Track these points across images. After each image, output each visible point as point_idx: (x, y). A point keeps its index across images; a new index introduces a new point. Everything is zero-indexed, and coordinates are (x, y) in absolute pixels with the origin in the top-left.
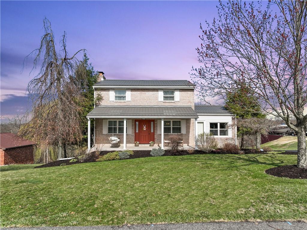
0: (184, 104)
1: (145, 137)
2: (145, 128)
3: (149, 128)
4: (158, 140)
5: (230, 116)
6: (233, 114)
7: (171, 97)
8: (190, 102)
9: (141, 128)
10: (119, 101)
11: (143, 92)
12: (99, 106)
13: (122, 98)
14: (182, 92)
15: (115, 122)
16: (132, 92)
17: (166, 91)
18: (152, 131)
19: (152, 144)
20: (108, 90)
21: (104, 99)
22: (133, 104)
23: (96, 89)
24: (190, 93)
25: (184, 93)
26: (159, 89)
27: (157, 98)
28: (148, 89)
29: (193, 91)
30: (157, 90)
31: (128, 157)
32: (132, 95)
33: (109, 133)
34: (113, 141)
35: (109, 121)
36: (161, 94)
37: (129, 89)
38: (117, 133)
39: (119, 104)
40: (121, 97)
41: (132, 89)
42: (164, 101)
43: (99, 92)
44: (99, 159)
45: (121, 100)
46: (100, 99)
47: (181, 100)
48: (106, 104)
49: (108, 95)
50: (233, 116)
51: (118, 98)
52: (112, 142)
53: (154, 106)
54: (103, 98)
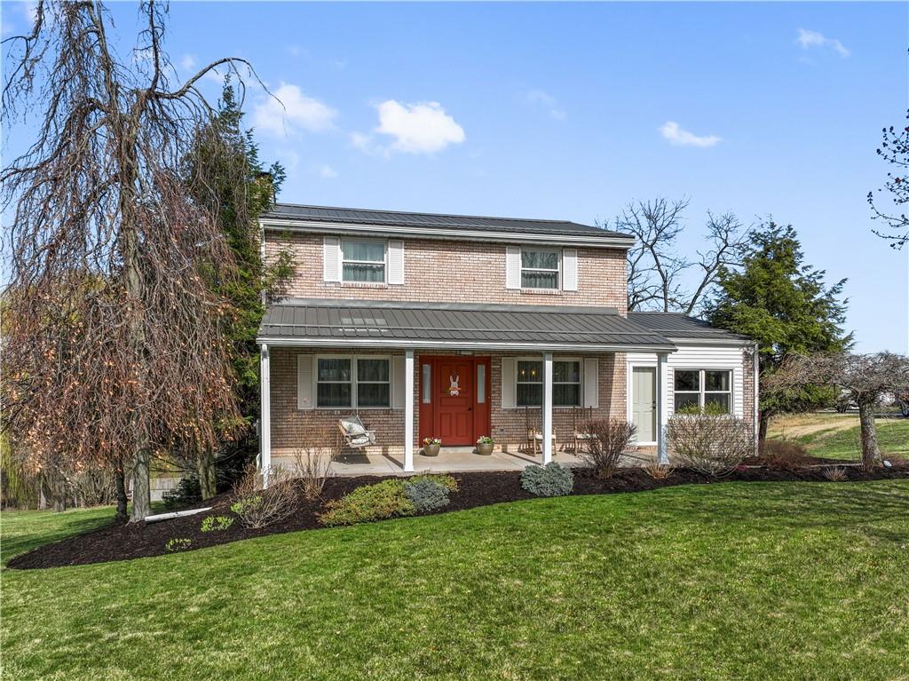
0: (592, 304)
1: (457, 419)
2: (454, 389)
3: (469, 386)
4: (502, 430)
5: (738, 349)
6: (748, 342)
7: (547, 276)
8: (612, 295)
9: (439, 387)
10: (360, 283)
11: (450, 254)
12: (284, 302)
13: (369, 273)
14: (585, 260)
15: (347, 363)
16: (408, 252)
17: (530, 252)
18: (481, 399)
19: (486, 446)
20: (317, 237)
21: (301, 275)
22: (413, 296)
23: (271, 234)
24: (612, 263)
25: (594, 263)
26: (508, 244)
27: (500, 277)
28: (470, 242)
29: (625, 258)
30: (500, 247)
31: (446, 501)
32: (408, 261)
33: (319, 404)
34: (354, 437)
35: (319, 360)
36: (513, 264)
37: (397, 238)
38: (354, 406)
39: (361, 295)
40: (363, 269)
41: (411, 239)
42: (525, 289)
43: (284, 246)
44: (332, 515)
45: (365, 280)
46: (286, 271)
47: (581, 285)
48: (308, 295)
49: (319, 259)
50: (748, 346)
51: (351, 272)
52: (354, 441)
53: (491, 305)
54: (300, 270)
